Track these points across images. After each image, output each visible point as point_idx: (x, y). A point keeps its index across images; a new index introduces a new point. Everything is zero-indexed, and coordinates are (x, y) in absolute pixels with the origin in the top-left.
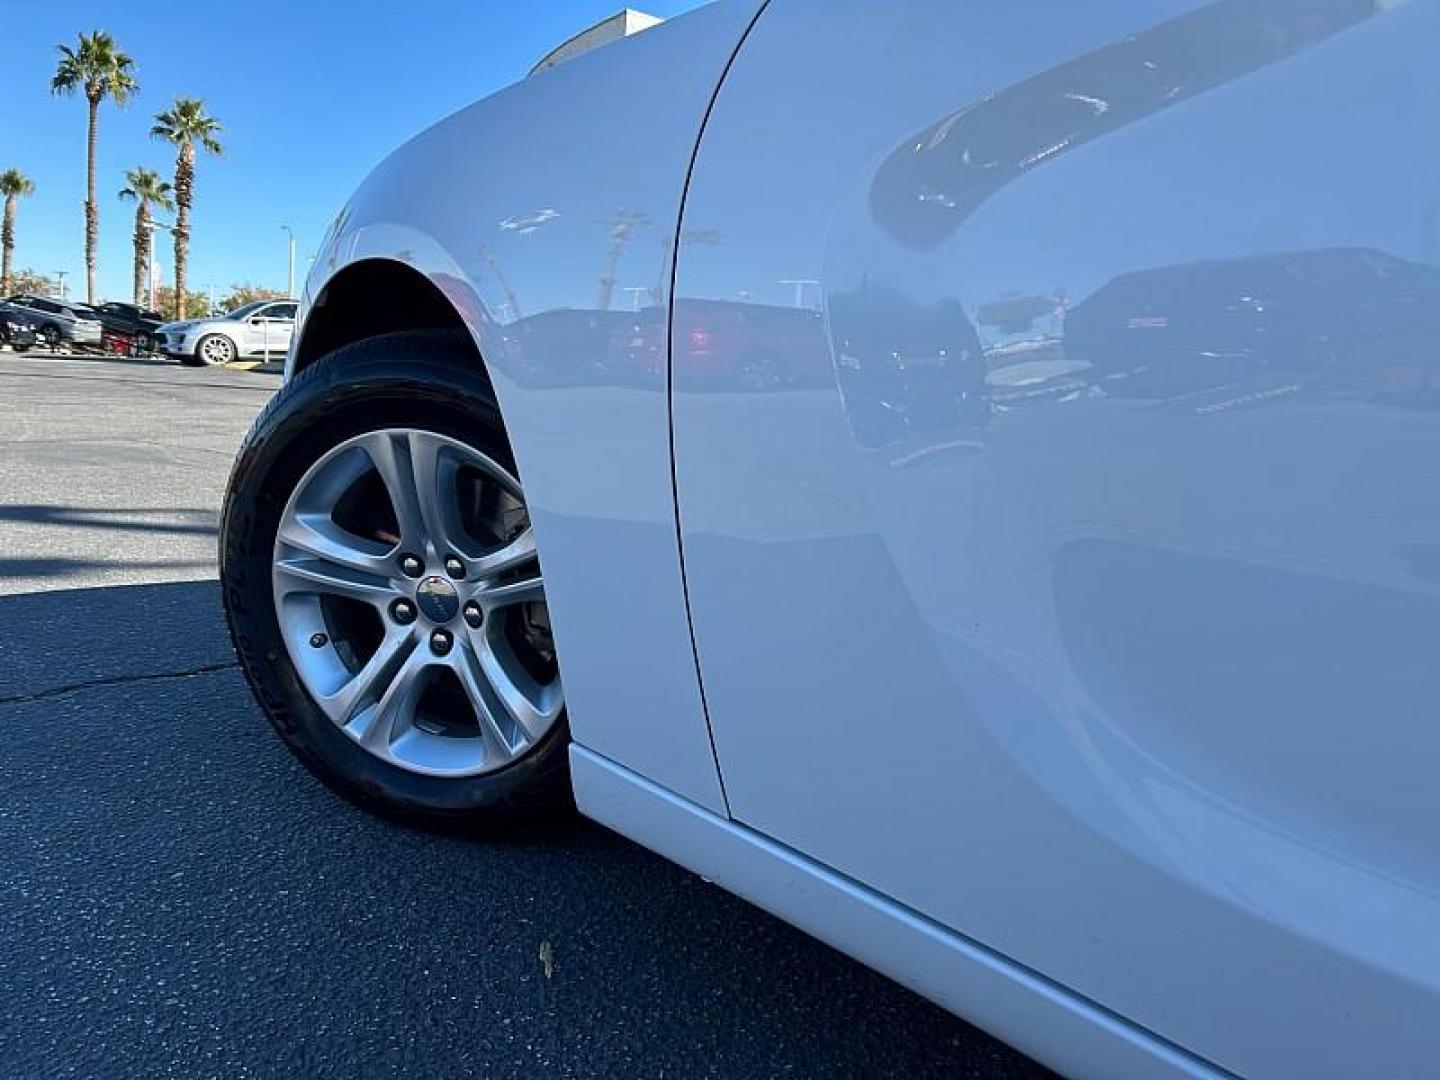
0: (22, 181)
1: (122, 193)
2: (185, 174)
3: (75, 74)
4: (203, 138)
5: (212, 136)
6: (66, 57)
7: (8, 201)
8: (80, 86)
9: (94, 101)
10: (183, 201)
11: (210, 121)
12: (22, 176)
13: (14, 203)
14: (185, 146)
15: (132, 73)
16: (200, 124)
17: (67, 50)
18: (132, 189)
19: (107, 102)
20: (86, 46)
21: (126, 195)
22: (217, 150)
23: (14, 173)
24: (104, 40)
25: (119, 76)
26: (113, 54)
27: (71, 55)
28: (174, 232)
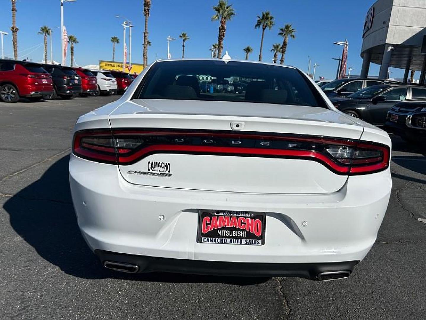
0: (250, 49)
1: (271, 50)
2: (285, 44)
3: (260, 23)
4: (290, 35)
5: (293, 33)
6: (259, 19)
7: (247, 55)
8: (261, 26)
9: (264, 29)
10: (283, 52)
11: (292, 30)
12: (251, 47)
13: (248, 54)
14: (286, 37)
15: (274, 20)
16: (290, 31)
17: (259, 17)
18: (274, 49)
19: (267, 29)
20: (264, 15)
21: (272, 51)
22: (294, 37)
23: (249, 47)
24: (267, 13)
25: (270, 22)
26: (269, 16)
27: (260, 18)
28: (280, 60)
